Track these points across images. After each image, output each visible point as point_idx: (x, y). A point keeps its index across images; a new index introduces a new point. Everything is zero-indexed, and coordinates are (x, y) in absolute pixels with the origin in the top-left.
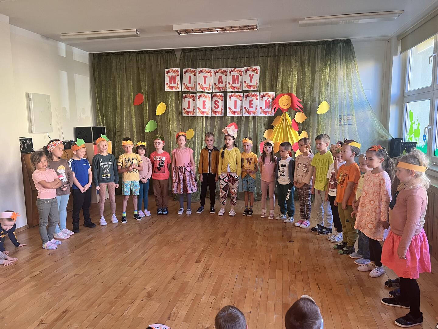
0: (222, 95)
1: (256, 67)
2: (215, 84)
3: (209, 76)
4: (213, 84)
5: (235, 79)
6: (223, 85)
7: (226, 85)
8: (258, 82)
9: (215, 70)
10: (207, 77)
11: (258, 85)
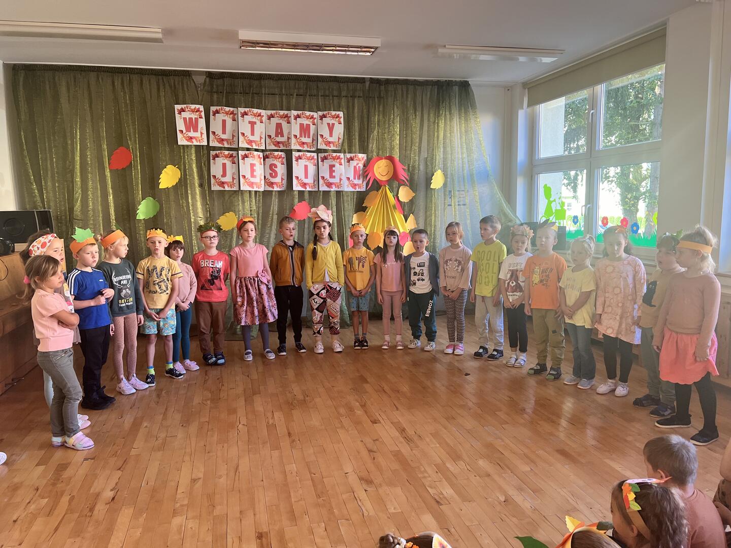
0: (281, 155)
1: (338, 113)
2: (270, 136)
3: (258, 122)
4: (267, 136)
5: (304, 130)
6: (284, 139)
7: (289, 138)
8: (341, 137)
9: (269, 112)
10: (255, 123)
11: (341, 141)
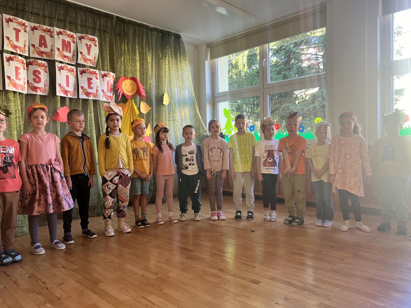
0: (44, 64)
1: (94, 37)
2: (33, 46)
3: (22, 31)
4: (30, 45)
5: (66, 46)
6: (48, 50)
7: (52, 50)
8: (97, 57)
9: (33, 25)
11: (96, 60)
